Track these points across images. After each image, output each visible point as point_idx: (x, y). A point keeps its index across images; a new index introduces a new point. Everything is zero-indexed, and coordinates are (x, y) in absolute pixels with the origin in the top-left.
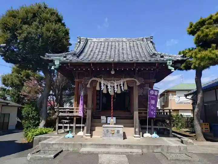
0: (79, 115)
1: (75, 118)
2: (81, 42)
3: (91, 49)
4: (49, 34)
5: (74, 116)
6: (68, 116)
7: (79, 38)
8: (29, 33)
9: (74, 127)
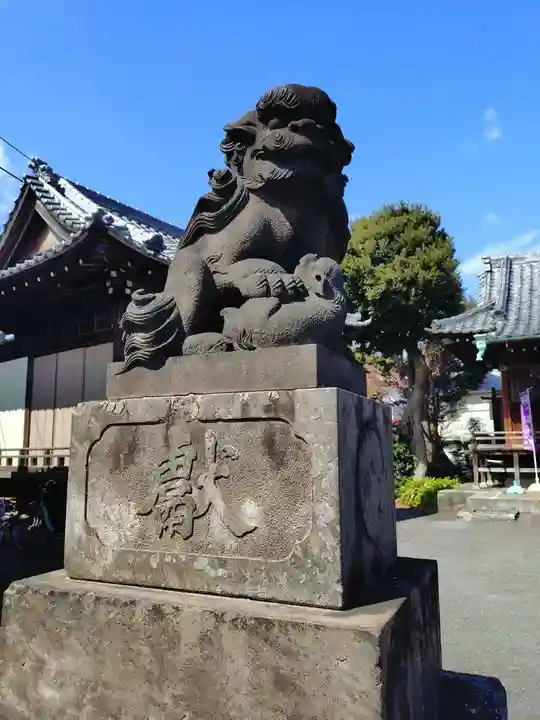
0: (525, 448)
1: (516, 456)
2: (494, 270)
3: (527, 287)
4: (429, 275)
5: (512, 451)
6: (498, 451)
7: (488, 261)
8: (389, 282)
9: (517, 475)
